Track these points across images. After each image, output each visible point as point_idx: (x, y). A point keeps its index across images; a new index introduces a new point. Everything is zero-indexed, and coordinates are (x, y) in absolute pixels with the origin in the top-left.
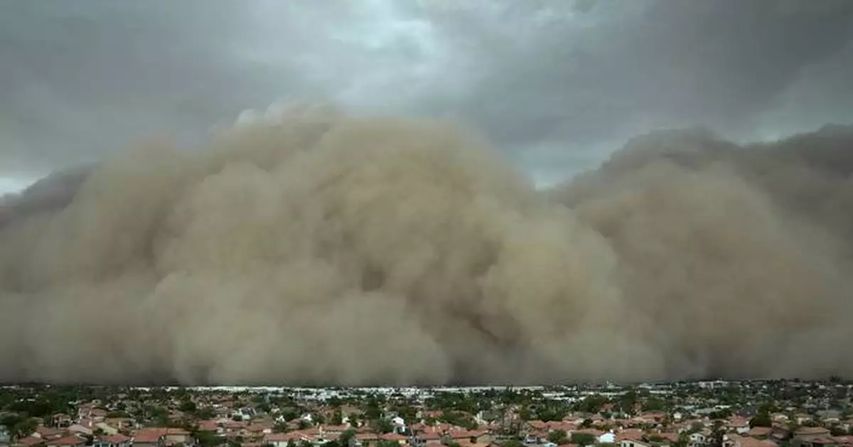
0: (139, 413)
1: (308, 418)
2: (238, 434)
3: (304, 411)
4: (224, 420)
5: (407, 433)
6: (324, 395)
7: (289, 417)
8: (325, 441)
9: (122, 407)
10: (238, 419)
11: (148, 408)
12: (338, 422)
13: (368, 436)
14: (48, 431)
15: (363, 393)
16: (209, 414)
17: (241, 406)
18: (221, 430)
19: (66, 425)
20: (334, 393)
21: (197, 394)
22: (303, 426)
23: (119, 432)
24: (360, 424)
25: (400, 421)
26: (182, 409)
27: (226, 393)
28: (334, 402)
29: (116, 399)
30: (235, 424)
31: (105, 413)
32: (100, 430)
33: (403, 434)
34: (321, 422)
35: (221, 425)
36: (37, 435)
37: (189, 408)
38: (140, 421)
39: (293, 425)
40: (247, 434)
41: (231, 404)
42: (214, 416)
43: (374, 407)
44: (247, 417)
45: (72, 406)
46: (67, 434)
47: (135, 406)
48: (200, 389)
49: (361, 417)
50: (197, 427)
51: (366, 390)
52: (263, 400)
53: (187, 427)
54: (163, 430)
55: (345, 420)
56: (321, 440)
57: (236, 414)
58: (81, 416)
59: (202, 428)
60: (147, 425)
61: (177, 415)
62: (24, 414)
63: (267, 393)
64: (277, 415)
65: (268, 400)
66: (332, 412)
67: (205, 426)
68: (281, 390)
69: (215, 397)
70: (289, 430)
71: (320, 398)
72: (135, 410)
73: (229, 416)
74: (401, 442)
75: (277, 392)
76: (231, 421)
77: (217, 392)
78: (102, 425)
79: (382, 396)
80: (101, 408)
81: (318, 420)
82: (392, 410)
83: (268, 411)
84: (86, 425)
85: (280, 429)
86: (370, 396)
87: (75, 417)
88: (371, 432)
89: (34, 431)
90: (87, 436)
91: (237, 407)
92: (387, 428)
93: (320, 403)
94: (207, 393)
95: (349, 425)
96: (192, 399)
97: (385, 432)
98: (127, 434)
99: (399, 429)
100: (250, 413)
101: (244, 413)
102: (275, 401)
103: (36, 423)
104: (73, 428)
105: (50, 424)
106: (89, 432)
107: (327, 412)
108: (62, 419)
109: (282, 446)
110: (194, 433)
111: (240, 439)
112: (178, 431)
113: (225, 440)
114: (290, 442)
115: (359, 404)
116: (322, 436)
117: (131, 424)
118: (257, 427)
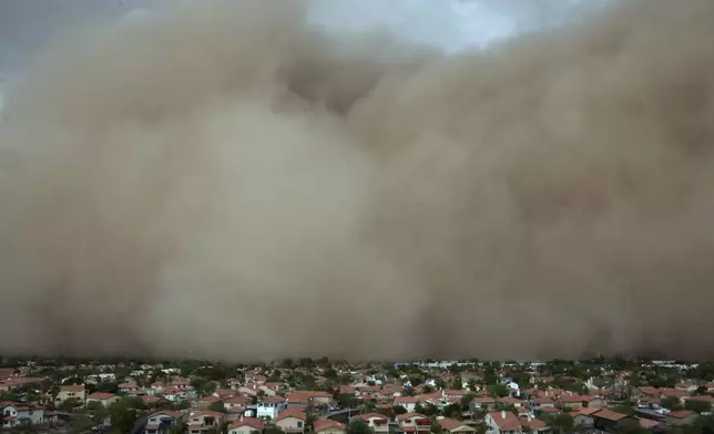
0: (291, 378)
1: (432, 383)
2: (373, 396)
3: (429, 377)
4: (361, 385)
5: (522, 397)
6: (445, 363)
7: (416, 382)
8: (448, 404)
9: (278, 373)
10: (372, 384)
11: (300, 374)
12: (458, 386)
13: (486, 400)
14: (224, 392)
16: (347, 380)
17: (374, 373)
18: (358, 393)
19: (236, 387)
21: (337, 362)
22: (428, 390)
23: (277, 393)
24: (478, 389)
25: (514, 386)
26: (325, 375)
28: (454, 369)
29: (273, 366)
30: (370, 388)
31: (265, 378)
32: (261, 393)
33: (517, 398)
34: (444, 387)
35: (357, 389)
36: (216, 395)
37: (331, 374)
38: (292, 386)
39: (418, 389)
40: (380, 396)
41: (366, 371)
42: (352, 381)
43: (490, 374)
44: (379, 382)
45: (240, 373)
46: (238, 394)
47: (289, 373)
49: (479, 382)
50: (338, 390)
52: (393, 367)
53: (330, 390)
54: (311, 393)
55: (464, 385)
56: (444, 403)
57: (370, 379)
58: (247, 379)
59: (342, 391)
60: (298, 388)
61: (322, 380)
62: (205, 378)
64: (405, 380)
65: (397, 368)
66: (452, 378)
67: (344, 389)
70: (416, 394)
71: (441, 365)
72: (288, 376)
73: (365, 382)
74: (516, 405)
76: (366, 385)
78: (264, 388)
79: (497, 364)
80: (263, 374)
81: (441, 384)
82: (507, 376)
83: (397, 377)
84: (251, 388)
85: (408, 393)
86: (486, 363)
87: (243, 381)
88: (489, 396)
89: (213, 391)
90: (253, 397)
91: (371, 374)
92: (503, 392)
93: (441, 370)
95: (468, 389)
96: (333, 367)
97: (502, 396)
98: (283, 395)
99: (514, 394)
100: (382, 379)
101: (377, 378)
102: (403, 368)
103: (214, 386)
104: (242, 389)
105: (225, 386)
106: (254, 393)
107: (448, 377)
108: (233, 383)
109: (410, 407)
110: (336, 395)
111: (374, 401)
112: (324, 393)
113: (361, 402)
114: (417, 404)
115: (476, 370)
116: (445, 399)
117: (286, 387)
118: (388, 390)
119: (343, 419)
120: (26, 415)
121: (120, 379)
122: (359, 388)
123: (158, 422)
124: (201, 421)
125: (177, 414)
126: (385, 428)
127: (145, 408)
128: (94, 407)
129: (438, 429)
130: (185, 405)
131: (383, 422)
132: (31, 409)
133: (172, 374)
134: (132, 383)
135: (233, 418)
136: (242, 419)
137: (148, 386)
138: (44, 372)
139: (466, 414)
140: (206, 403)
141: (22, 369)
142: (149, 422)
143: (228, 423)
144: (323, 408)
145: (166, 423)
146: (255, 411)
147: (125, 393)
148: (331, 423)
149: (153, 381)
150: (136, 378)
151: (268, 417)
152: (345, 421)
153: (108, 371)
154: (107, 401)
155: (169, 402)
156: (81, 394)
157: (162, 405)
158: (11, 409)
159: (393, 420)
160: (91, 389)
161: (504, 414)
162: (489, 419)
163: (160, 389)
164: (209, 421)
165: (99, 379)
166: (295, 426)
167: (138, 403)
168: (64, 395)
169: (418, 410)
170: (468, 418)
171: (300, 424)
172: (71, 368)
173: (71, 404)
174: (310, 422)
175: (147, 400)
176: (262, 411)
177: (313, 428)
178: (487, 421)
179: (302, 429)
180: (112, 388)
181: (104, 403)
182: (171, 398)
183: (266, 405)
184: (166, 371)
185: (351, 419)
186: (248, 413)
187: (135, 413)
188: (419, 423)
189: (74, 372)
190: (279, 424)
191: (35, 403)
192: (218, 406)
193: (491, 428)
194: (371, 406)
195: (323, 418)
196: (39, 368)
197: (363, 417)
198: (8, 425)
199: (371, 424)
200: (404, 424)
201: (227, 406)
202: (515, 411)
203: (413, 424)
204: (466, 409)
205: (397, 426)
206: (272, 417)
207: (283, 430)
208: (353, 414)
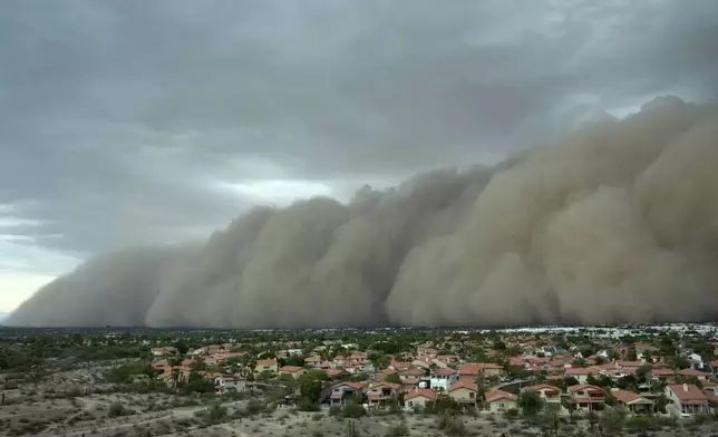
0: (461, 351)
1: (604, 354)
2: (542, 368)
3: (600, 348)
4: (530, 357)
5: (705, 369)
6: (617, 334)
7: (587, 354)
8: (622, 375)
9: (448, 346)
10: (541, 355)
11: (468, 348)
12: (633, 358)
13: (664, 372)
14: (398, 365)
15: (655, 331)
16: (517, 352)
17: (543, 344)
18: (528, 365)
19: (410, 360)
20: (626, 332)
21: (506, 335)
22: (600, 361)
23: (448, 366)
24: (655, 360)
25: (696, 357)
26: (495, 348)
27: (529, 334)
28: (627, 340)
29: (443, 340)
30: (540, 360)
31: (436, 352)
32: (434, 365)
33: (701, 370)
34: (617, 358)
35: (527, 361)
36: (391, 367)
37: (500, 347)
38: (463, 358)
39: (589, 360)
40: (550, 369)
41: (534, 343)
42: (521, 353)
43: (668, 344)
44: (549, 354)
45: (412, 347)
46: (412, 367)
47: (458, 345)
48: (508, 331)
49: (655, 353)
50: (508, 363)
51: (658, 328)
52: (561, 339)
53: (499, 363)
54: (482, 365)
55: (639, 356)
56: (618, 374)
57: (539, 351)
58: (420, 353)
59: (512, 363)
60: (469, 361)
61: (491, 353)
62: (382, 352)
63: (564, 333)
64: (575, 352)
65: (566, 340)
66: (626, 348)
67: (514, 361)
68: (577, 330)
69: (520, 337)
70: (587, 365)
71: (613, 336)
72: (459, 348)
73: (534, 353)
74: (700, 378)
75: (573, 332)
76: (535, 357)
77: (521, 333)
78: (436, 361)
79: (675, 334)
80: (434, 347)
81: (614, 356)
82: (687, 347)
83: (567, 348)
84: (424, 360)
85: (579, 364)
86: (662, 333)
87: (415, 354)
88: (668, 367)
89: (389, 364)
90: (426, 369)
91: (539, 345)
92: (684, 365)
93: (614, 341)
94: (513, 334)
95: (644, 361)
96: (502, 339)
97: (682, 368)
98: (454, 368)
99: (697, 365)
100: (552, 351)
101: (546, 350)
102: (573, 340)
103: (390, 359)
104: (415, 363)
105: (399, 359)
106: (427, 366)
107: (621, 349)
108: (406, 356)
109: (582, 379)
110: (506, 367)
111: (544, 372)
112: (493, 365)
113: (532, 373)
114: (590, 375)
115: (652, 341)
116: (619, 370)
117: (456, 360)
118: (558, 362)
119: (514, 390)
120: (231, 384)
121: (307, 353)
122: (528, 360)
123: (341, 393)
124: (380, 392)
125: (357, 385)
126: (557, 400)
127: (329, 380)
128: (285, 378)
129: (612, 401)
130: (364, 377)
131: (556, 393)
132: (236, 380)
133: (353, 349)
134: (318, 358)
135: (409, 389)
136: (417, 390)
137: (330, 359)
138: (242, 349)
139: (642, 386)
140: (383, 375)
141: (226, 345)
142: (334, 393)
143: (404, 393)
144: (494, 380)
145: (348, 394)
146: (429, 382)
147: (311, 366)
148: (502, 394)
149: (334, 355)
150: (320, 353)
151: (442, 389)
152: (516, 392)
153: (295, 347)
154: (296, 373)
155: (350, 375)
156: (275, 367)
157: (344, 377)
158: (220, 379)
159: (565, 390)
160: (282, 363)
161: (685, 387)
162: (668, 392)
163: (341, 363)
164: (386, 391)
165: (288, 354)
166: (468, 397)
167: (324, 376)
168: (260, 368)
169: (591, 381)
170: (645, 390)
171: (472, 395)
172: (264, 344)
173: (267, 375)
174: (482, 393)
175: (331, 372)
176: (435, 382)
177: (484, 399)
178: (667, 394)
179: (474, 400)
180: (300, 362)
181: (294, 375)
182: (352, 370)
183: (439, 377)
184: (346, 346)
185: (522, 390)
186: (422, 384)
187: (321, 384)
188: (592, 395)
189: (267, 348)
190: (452, 395)
191: (238, 375)
192: (394, 378)
193: (672, 402)
194: (541, 377)
195: (495, 389)
196: (239, 345)
197: (535, 388)
198: (219, 393)
199: (543, 395)
200: (576, 396)
201: (402, 378)
202: (699, 384)
203: (586, 396)
204: (643, 381)
205: (569, 398)
206: (445, 388)
207: (456, 400)
208: (523, 385)
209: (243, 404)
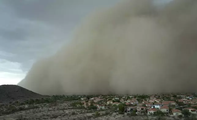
2: (189, 103)
4: (185, 99)
9: (159, 96)
10: (188, 99)
11: (166, 97)
14: (145, 102)
16: (180, 98)
17: (189, 96)
18: (184, 102)
23: (160, 102)
26: (173, 97)
30: (188, 100)
31: (156, 98)
32: (155, 102)
35: (184, 101)
36: (143, 102)
37: (175, 96)
38: (164, 100)
40: (192, 103)
41: (186, 95)
42: (182, 98)
44: (191, 98)
45: (149, 97)
52: (195, 94)
53: (175, 101)
54: (169, 102)
57: (188, 98)
58: (151, 98)
59: (179, 101)
60: (165, 101)
62: (140, 98)
72: (162, 97)
73: (186, 98)
76: (186, 99)
78: (156, 100)
87: (150, 99)
90: (153, 103)
91: (187, 96)
96: (175, 94)
98: (161, 102)
101: (190, 97)
103: (143, 100)
104: (150, 101)
106: (153, 102)
108: (147, 99)
110: (177, 102)
112: (173, 102)
113: (185, 104)
117: (162, 100)
118: (194, 101)
119: (181, 109)
120: (101, 107)
121: (120, 99)
122: (184, 100)
123: (130, 109)
124: (140, 109)
125: (134, 107)
126: (195, 113)
127: (127, 106)
128: (115, 105)
130: (136, 105)
131: (195, 111)
132: (102, 106)
133: (132, 97)
134: (123, 100)
135: (149, 108)
136: (151, 109)
137: (126, 100)
138: (103, 98)
140: (141, 104)
141: (99, 97)
142: (128, 109)
143: (147, 110)
144: (174, 106)
145: (132, 109)
146: (154, 107)
147: (121, 102)
148: (177, 110)
149: (127, 99)
150: (123, 99)
153: (117, 97)
154: (118, 104)
155: (132, 105)
156: (112, 103)
157: (130, 105)
158: (98, 106)
160: (114, 102)
163: (129, 101)
164: (142, 109)
165: (115, 99)
166: (166, 111)
167: (124, 105)
168: (108, 103)
171: (167, 110)
172: (109, 97)
173: (110, 105)
174: (170, 110)
175: (127, 104)
176: (156, 106)
177: (171, 112)
179: (168, 112)
180: (118, 101)
181: (117, 105)
182: (132, 103)
183: (157, 105)
184: (130, 97)
186: (152, 107)
187: (124, 107)
189: (109, 98)
190: (161, 110)
191: (102, 104)
192: (144, 105)
194: (189, 106)
195: (174, 109)
196: (102, 97)
197: (187, 109)
198: (98, 109)
199: (190, 111)
201: (147, 105)
206: (159, 108)
207: (163, 112)
208: (184, 108)
209: (104, 112)
